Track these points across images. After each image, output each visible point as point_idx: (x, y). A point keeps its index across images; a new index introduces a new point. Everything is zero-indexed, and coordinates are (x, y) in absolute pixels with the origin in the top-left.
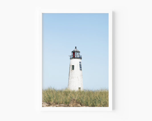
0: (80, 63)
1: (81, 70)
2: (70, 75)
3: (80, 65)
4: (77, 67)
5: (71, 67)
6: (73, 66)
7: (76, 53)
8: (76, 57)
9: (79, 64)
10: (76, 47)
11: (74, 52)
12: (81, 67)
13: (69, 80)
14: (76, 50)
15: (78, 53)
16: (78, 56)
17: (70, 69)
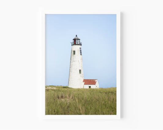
0: (80, 48)
1: (81, 54)
2: (72, 59)
3: (81, 50)
4: (78, 53)
5: (73, 52)
6: (74, 52)
7: (76, 40)
8: (76, 43)
9: (79, 50)
10: (76, 36)
11: (75, 40)
12: (81, 52)
13: (71, 64)
14: (76, 38)
15: (78, 40)
16: (79, 43)
17: (72, 54)
